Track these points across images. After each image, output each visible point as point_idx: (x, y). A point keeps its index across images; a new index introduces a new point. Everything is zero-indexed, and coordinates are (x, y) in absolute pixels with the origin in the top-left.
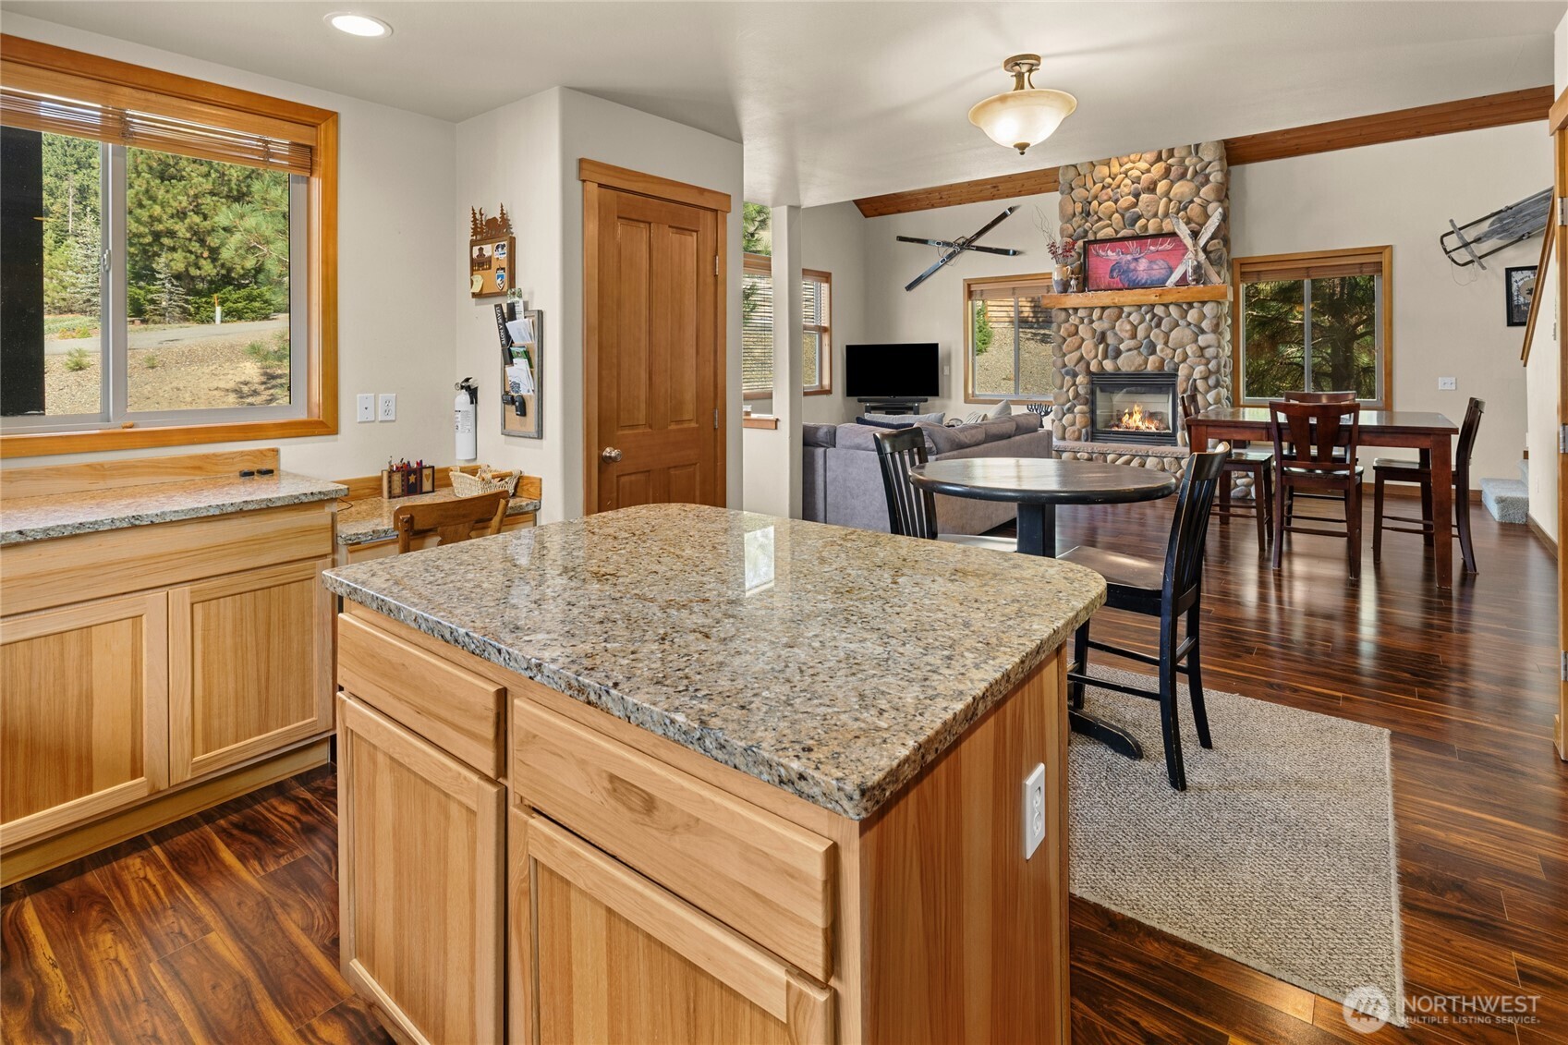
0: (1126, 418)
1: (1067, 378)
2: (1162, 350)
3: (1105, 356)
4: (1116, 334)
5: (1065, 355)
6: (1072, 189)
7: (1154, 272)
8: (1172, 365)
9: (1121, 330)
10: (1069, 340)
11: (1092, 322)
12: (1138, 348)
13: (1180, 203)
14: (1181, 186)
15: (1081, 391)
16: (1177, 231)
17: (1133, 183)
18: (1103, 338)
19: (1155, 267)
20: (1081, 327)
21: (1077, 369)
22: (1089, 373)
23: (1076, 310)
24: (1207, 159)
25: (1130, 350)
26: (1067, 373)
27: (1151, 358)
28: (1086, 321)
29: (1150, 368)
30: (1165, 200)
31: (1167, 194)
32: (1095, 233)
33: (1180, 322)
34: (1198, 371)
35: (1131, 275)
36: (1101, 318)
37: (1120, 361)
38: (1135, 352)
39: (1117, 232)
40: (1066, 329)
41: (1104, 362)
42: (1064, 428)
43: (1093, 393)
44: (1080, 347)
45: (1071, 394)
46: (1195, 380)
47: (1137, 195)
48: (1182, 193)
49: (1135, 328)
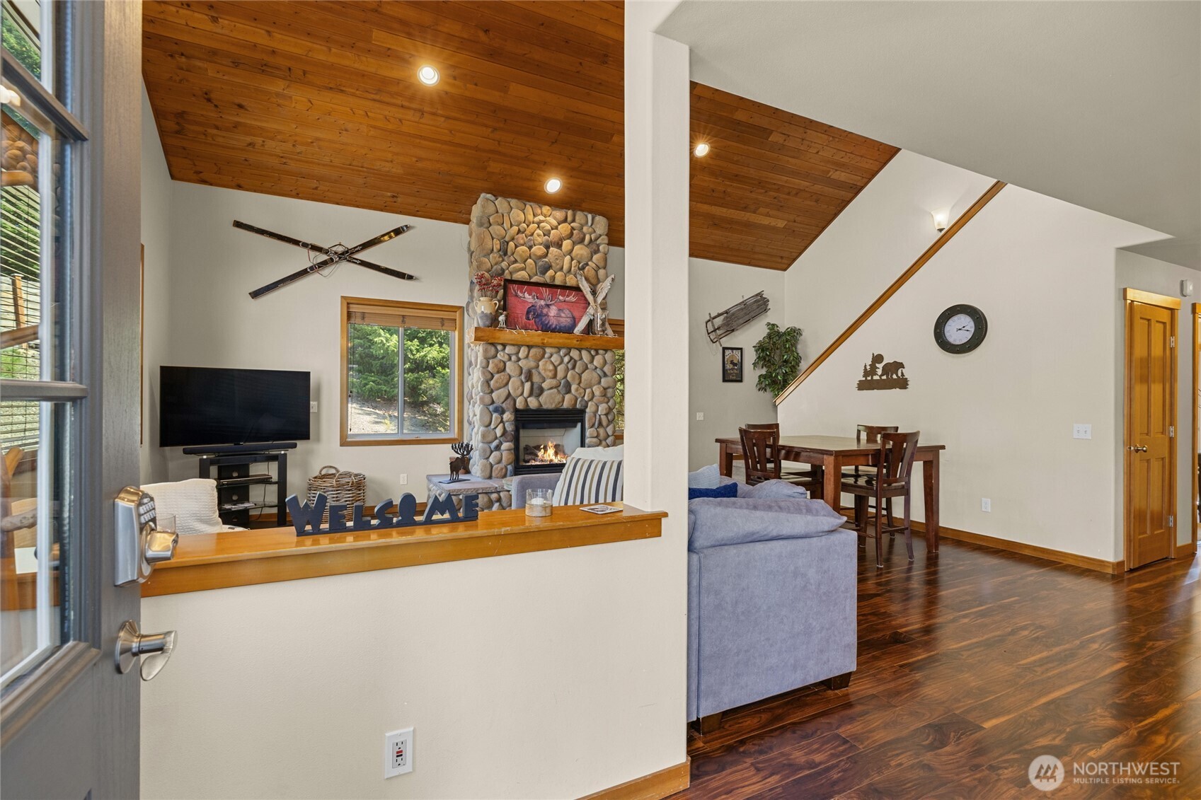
0: (541, 454)
1: (495, 415)
2: (577, 390)
3: (531, 394)
4: (539, 373)
5: (492, 392)
6: (490, 225)
7: (561, 319)
8: (584, 403)
9: (545, 370)
10: (496, 376)
11: (519, 359)
12: (557, 387)
13: (579, 263)
14: (581, 249)
15: (509, 427)
16: (581, 286)
17: (545, 235)
18: (529, 377)
19: (563, 315)
20: (508, 364)
21: (504, 405)
22: (516, 411)
23: (504, 346)
24: (598, 232)
25: (551, 388)
26: (496, 410)
27: (567, 397)
28: (514, 358)
29: (566, 405)
30: (568, 258)
31: (570, 252)
32: (511, 273)
33: (589, 366)
34: (602, 409)
35: (544, 319)
36: (527, 357)
37: (542, 399)
38: (555, 390)
39: (530, 277)
40: (496, 365)
41: (529, 399)
42: (492, 466)
43: (517, 430)
44: (507, 384)
45: (499, 432)
46: (600, 416)
47: (547, 247)
48: (582, 255)
49: (556, 368)
